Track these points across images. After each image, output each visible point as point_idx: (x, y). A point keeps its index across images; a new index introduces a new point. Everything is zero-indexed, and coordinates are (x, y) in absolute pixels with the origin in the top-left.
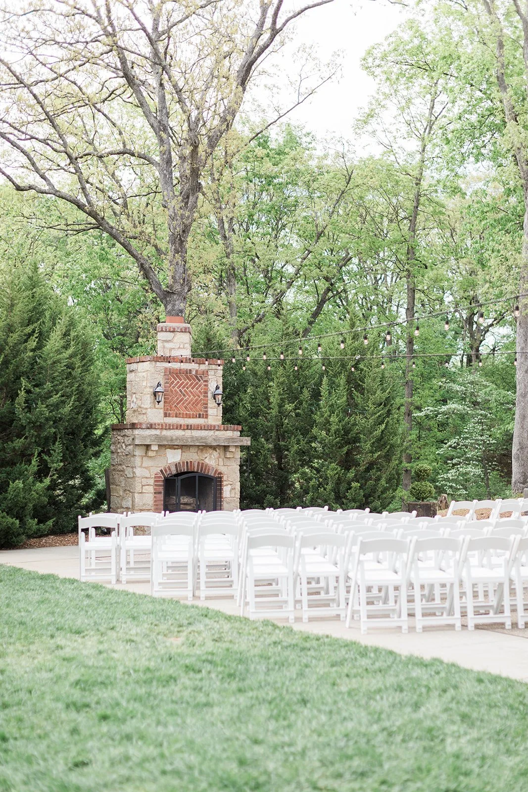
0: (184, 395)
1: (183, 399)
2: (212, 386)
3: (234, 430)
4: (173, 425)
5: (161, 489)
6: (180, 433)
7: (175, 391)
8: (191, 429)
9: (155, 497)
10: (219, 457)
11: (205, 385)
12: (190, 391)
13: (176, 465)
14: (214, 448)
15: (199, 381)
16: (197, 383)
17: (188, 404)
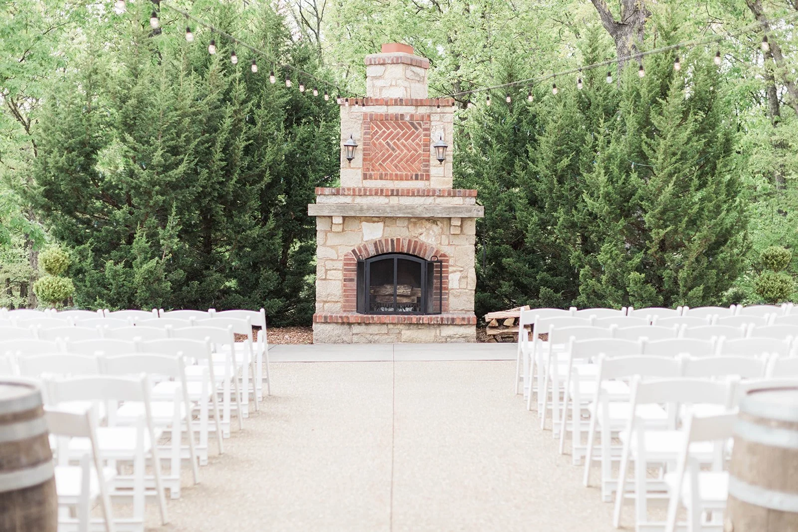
0: (393, 149)
1: (391, 155)
2: (436, 137)
3: (464, 196)
4: (371, 190)
5: (354, 275)
6: (381, 201)
7: (380, 143)
8: (397, 195)
9: (345, 285)
10: (442, 233)
11: (425, 135)
12: (402, 144)
13: (375, 244)
14: (433, 220)
15: (416, 129)
16: (413, 133)
17: (399, 162)
